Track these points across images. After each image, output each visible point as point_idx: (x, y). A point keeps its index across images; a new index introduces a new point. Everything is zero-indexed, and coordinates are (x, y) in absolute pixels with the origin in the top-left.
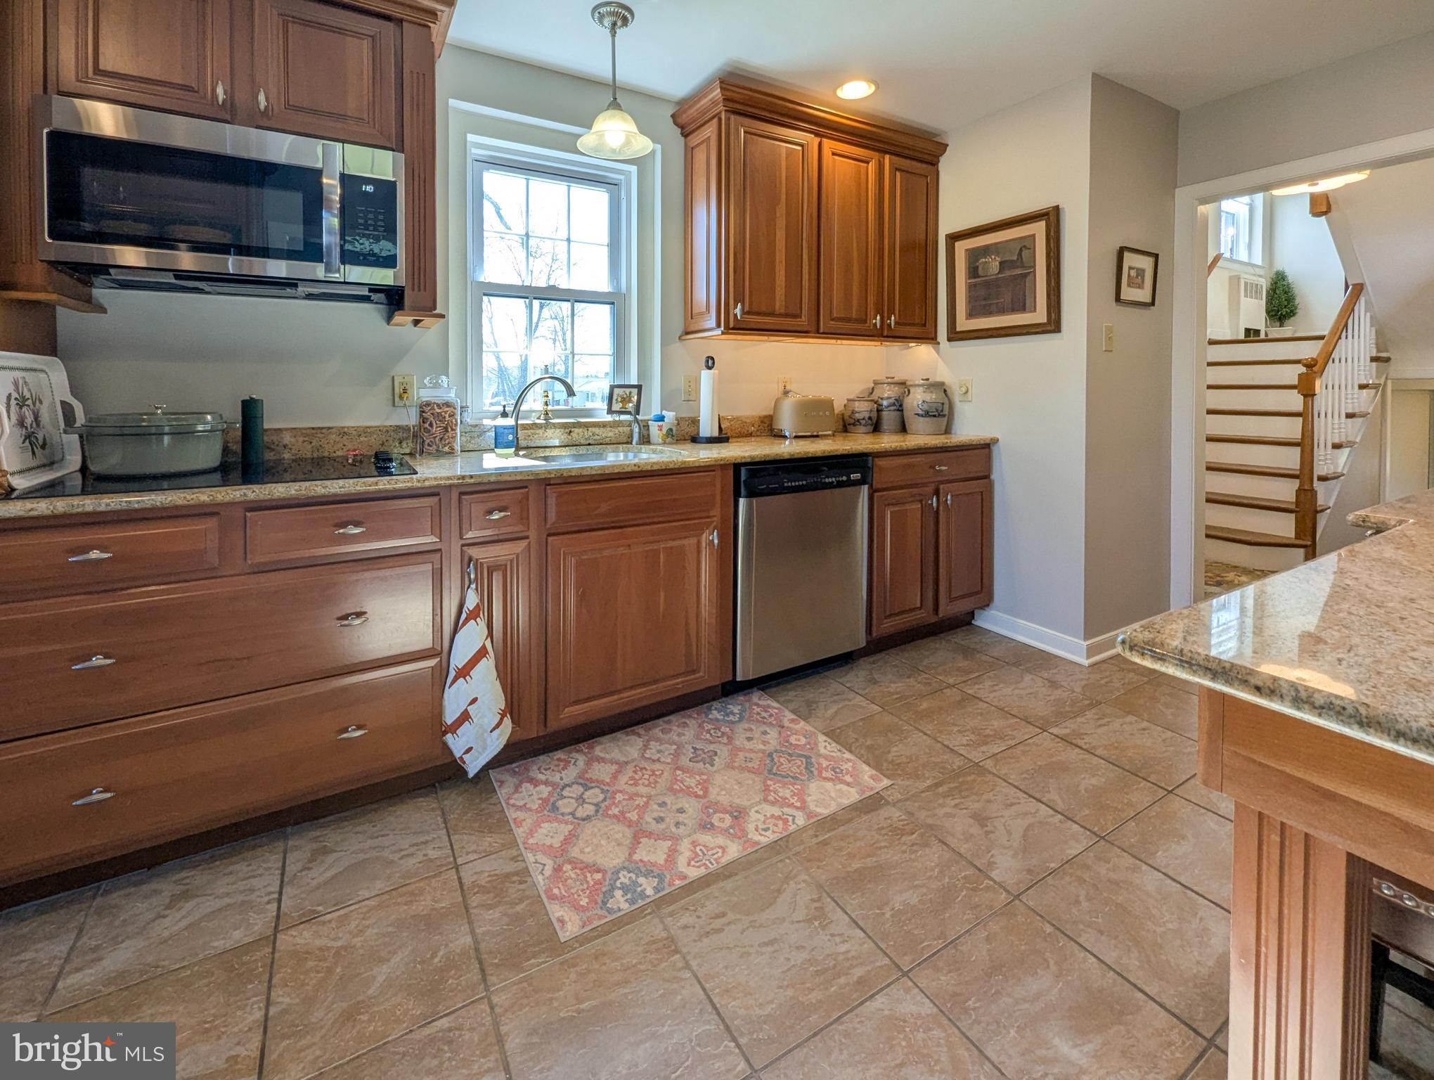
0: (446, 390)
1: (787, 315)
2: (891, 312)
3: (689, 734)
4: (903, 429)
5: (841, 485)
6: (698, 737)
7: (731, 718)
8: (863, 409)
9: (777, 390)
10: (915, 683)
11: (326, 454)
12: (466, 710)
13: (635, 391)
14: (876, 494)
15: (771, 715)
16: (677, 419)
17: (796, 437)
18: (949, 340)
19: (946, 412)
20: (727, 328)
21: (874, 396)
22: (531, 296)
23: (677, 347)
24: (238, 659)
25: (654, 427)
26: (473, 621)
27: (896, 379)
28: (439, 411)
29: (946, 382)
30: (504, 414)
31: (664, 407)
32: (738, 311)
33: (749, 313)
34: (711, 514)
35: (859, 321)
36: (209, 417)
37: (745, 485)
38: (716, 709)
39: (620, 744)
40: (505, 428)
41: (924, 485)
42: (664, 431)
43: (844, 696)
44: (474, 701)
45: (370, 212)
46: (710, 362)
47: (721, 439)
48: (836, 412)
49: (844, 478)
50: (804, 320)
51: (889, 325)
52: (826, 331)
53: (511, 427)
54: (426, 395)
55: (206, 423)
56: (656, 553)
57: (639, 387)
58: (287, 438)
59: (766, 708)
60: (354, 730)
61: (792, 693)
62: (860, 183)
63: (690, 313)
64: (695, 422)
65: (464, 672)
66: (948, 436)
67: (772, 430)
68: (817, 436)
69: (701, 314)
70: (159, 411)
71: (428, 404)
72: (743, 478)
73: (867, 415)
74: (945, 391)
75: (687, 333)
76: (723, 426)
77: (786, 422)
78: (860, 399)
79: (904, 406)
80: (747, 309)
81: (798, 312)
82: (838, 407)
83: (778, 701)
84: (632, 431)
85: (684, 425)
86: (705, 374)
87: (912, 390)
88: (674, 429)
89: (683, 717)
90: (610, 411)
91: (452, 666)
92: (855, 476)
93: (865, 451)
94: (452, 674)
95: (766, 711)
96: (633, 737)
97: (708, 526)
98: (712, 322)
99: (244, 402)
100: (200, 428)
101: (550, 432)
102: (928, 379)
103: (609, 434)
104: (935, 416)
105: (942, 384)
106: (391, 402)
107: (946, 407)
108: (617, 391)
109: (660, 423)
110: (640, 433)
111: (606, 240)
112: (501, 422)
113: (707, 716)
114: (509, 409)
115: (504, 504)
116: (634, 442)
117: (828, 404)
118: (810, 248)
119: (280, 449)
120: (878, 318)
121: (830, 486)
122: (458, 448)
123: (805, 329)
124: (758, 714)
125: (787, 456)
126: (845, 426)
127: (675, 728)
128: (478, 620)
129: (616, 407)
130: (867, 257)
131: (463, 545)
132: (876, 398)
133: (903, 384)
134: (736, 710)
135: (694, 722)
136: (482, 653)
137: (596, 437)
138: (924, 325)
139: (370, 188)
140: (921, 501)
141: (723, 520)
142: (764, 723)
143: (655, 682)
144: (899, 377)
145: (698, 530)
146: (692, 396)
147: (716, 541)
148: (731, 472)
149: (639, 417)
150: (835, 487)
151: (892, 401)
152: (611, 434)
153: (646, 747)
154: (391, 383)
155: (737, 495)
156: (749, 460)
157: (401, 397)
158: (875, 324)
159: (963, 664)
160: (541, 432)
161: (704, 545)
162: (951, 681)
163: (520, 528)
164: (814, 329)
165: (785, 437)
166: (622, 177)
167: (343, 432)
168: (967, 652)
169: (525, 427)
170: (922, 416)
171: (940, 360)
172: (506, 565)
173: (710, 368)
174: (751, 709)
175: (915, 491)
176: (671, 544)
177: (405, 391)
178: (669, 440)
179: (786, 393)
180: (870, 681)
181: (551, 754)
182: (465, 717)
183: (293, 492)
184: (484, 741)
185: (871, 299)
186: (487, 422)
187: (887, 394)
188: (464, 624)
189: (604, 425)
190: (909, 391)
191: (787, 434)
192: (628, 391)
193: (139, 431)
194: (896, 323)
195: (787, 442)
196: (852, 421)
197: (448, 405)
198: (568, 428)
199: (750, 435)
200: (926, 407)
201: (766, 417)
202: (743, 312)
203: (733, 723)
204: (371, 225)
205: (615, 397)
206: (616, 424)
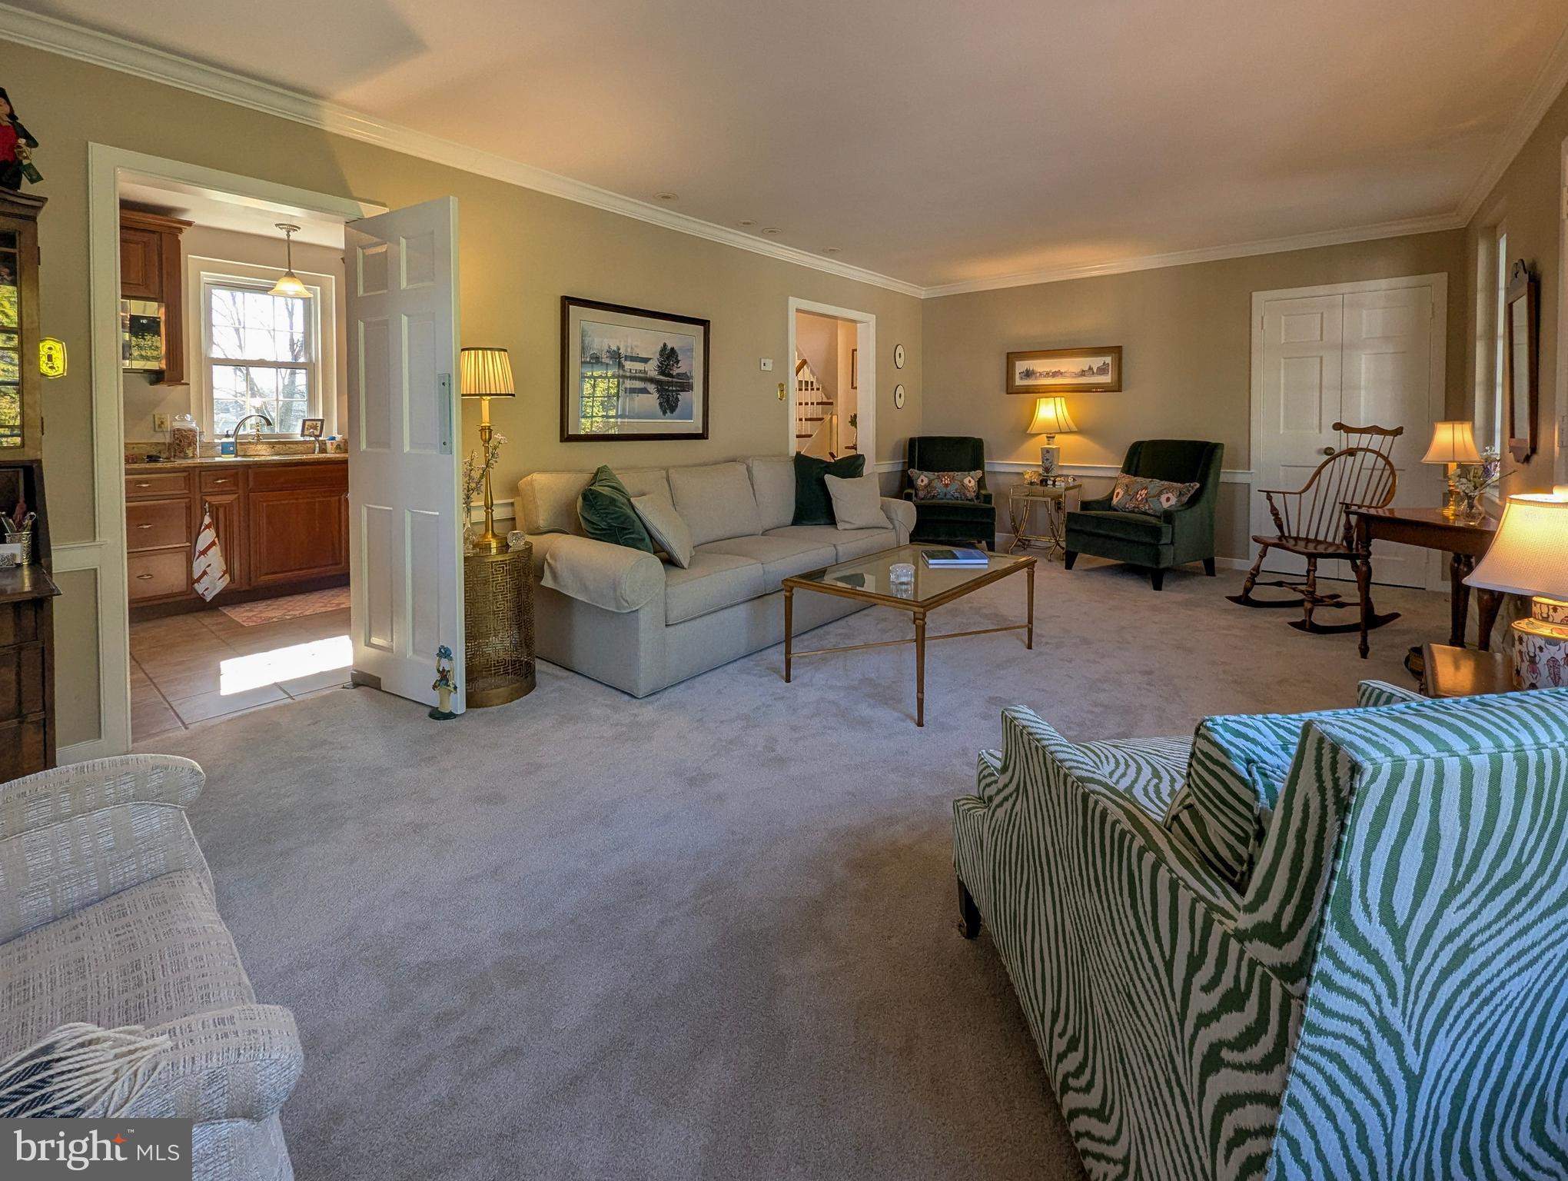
0: (190, 422)
12: (205, 570)
13: (319, 423)
16: (344, 439)
22: (247, 365)
25: (329, 445)
26: (208, 530)
28: (185, 434)
30: (227, 436)
31: (337, 433)
44: (210, 565)
53: (232, 443)
54: (177, 425)
56: (314, 503)
57: (322, 421)
65: (204, 552)
71: (178, 430)
84: (315, 446)
90: (303, 435)
91: (197, 550)
94: (197, 554)
101: (259, 447)
106: (153, 429)
108: (307, 423)
109: (333, 442)
110: (319, 448)
112: (225, 440)
114: (231, 433)
115: (226, 476)
116: (315, 453)
122: (198, 452)
128: (211, 529)
129: (306, 434)
131: (202, 496)
136: (213, 544)
139: (145, 321)
145: (340, 493)
149: (320, 438)
152: (302, 446)
154: (152, 418)
157: (160, 426)
160: (253, 446)
161: (342, 501)
163: (234, 488)
169: (241, 444)
172: (227, 505)
176: (324, 499)
177: (162, 423)
182: (205, 573)
184: (215, 584)
186: (216, 441)
188: (203, 531)
189: (297, 443)
192: (314, 423)
197: (191, 430)
198: (273, 443)
205: (306, 426)
206: (305, 442)
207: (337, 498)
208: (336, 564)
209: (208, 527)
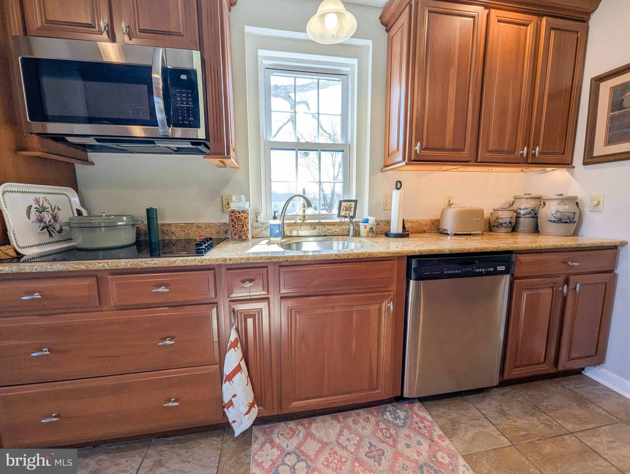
0: (244, 203)
1: (453, 150)
2: (536, 144)
3: (370, 428)
4: (536, 230)
5: (488, 274)
6: (374, 433)
7: (398, 422)
8: (505, 216)
9: (443, 203)
10: (538, 423)
11: (191, 237)
12: (231, 400)
13: (353, 204)
14: (516, 281)
15: (425, 427)
16: (376, 221)
17: (455, 235)
18: (585, 164)
19: (576, 219)
20: (410, 160)
21: (515, 207)
22: (297, 149)
23: (380, 176)
24: (112, 357)
25: (362, 226)
26: (233, 349)
27: (532, 196)
28: (239, 215)
29: (578, 196)
30: (275, 218)
31: (370, 214)
32: (418, 148)
33: (426, 149)
34: (390, 289)
35: (508, 152)
36: (125, 218)
37: (415, 272)
38: (389, 411)
39: (327, 425)
40: (274, 225)
41: (557, 276)
42: (368, 229)
43: (480, 423)
44: (235, 396)
45: (184, 92)
46: (399, 186)
47: (404, 234)
48: (485, 217)
49: (492, 269)
50: (466, 154)
51: (534, 155)
52: (483, 160)
53: (279, 225)
54: (234, 206)
55: (122, 221)
56: (351, 313)
57: (356, 201)
58: (174, 229)
59: (422, 419)
60: (174, 401)
61: (442, 410)
62: (520, 43)
63: (388, 154)
64: (388, 223)
65: (230, 378)
66: (575, 237)
67: (439, 229)
68: (470, 235)
69: (394, 153)
70: (104, 215)
71: (234, 211)
72: (414, 266)
73: (508, 220)
74: (577, 203)
75: (386, 166)
76: (406, 226)
77: (449, 225)
78: (503, 209)
79: (539, 216)
80: (424, 146)
81: (463, 147)
82: (487, 215)
83: (431, 414)
84: (349, 228)
85: (382, 225)
86: (395, 193)
87: (547, 203)
88: (374, 228)
89: (368, 412)
90: (339, 216)
92: (501, 268)
93: (510, 249)
95: (422, 423)
96: (335, 422)
97: (387, 297)
98: (400, 158)
99: (147, 210)
100: (120, 223)
101: (304, 228)
102: (562, 195)
103: (337, 229)
104: (566, 222)
105: (576, 198)
106: (222, 210)
107: (577, 216)
108: (344, 204)
109: (366, 224)
110: (354, 229)
111: (339, 112)
113: (383, 416)
114: (278, 214)
115: (252, 278)
116: (350, 235)
117: (480, 213)
118: (474, 100)
119: (171, 234)
120: (526, 149)
121: (480, 274)
122: (250, 236)
123: (466, 159)
124: (417, 423)
125: (447, 252)
126: (490, 227)
127: (361, 421)
128: (236, 348)
129: (342, 213)
130: (520, 103)
131: (230, 301)
132: (515, 208)
133: (539, 198)
134: (402, 414)
135: (374, 419)
136: (238, 369)
137: (329, 231)
138: (563, 154)
140: (553, 288)
141: (398, 294)
142: (420, 433)
143: (350, 393)
144: (535, 194)
145: (381, 300)
146: (387, 208)
147: (392, 308)
148: (406, 261)
149: (354, 220)
150: (484, 275)
151: (529, 210)
152: (338, 230)
153: (341, 433)
154: (221, 199)
155: (408, 278)
156: (418, 254)
157: (226, 207)
158: (523, 154)
159: (580, 412)
160: (298, 227)
161: (384, 310)
162: (570, 427)
163: (264, 293)
164: (473, 158)
165: (448, 234)
166: (348, 69)
167: (199, 227)
168: (582, 401)
169: (288, 225)
170: (555, 222)
171: (573, 179)
172: (255, 315)
173: (398, 189)
174: (412, 415)
175: (549, 280)
176: (361, 308)
177: (228, 203)
178: (371, 234)
179: (450, 205)
180: (500, 412)
181: (287, 423)
183: (129, 266)
184: (241, 419)
185: (520, 137)
187: (525, 206)
188: (229, 350)
189: (334, 224)
190: (544, 204)
191: (449, 232)
192: (349, 203)
193: (91, 225)
194: (540, 153)
195: (449, 238)
196: (496, 224)
197: (244, 212)
198: (313, 226)
199: (425, 232)
200: (559, 215)
201: (435, 220)
202: (422, 148)
203: (399, 427)
204: (184, 101)
205: (342, 207)
206: (341, 224)
207: (377, 307)
208: (374, 389)
209: (234, 345)
